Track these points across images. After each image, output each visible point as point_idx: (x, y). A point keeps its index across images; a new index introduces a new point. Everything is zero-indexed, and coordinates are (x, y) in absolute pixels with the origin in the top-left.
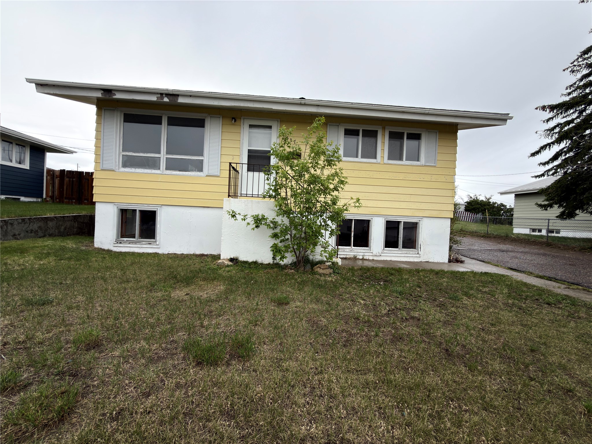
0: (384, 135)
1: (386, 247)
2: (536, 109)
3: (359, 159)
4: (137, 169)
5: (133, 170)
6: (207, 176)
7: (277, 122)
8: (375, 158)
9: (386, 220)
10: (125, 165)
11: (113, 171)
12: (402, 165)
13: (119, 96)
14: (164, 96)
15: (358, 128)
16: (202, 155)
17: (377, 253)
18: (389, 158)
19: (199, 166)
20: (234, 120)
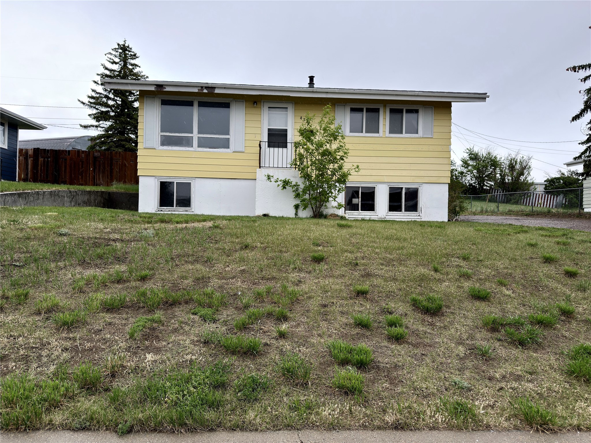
0: (385, 112)
1: (390, 211)
2: (567, 70)
3: (364, 134)
4: (173, 147)
5: (170, 148)
6: (234, 152)
7: (291, 104)
8: (378, 132)
9: (389, 186)
10: (163, 144)
11: (155, 149)
12: (402, 138)
13: (168, 89)
14: (204, 88)
15: (362, 107)
16: (228, 134)
17: (382, 216)
18: (391, 132)
19: (226, 144)
20: (255, 104)
